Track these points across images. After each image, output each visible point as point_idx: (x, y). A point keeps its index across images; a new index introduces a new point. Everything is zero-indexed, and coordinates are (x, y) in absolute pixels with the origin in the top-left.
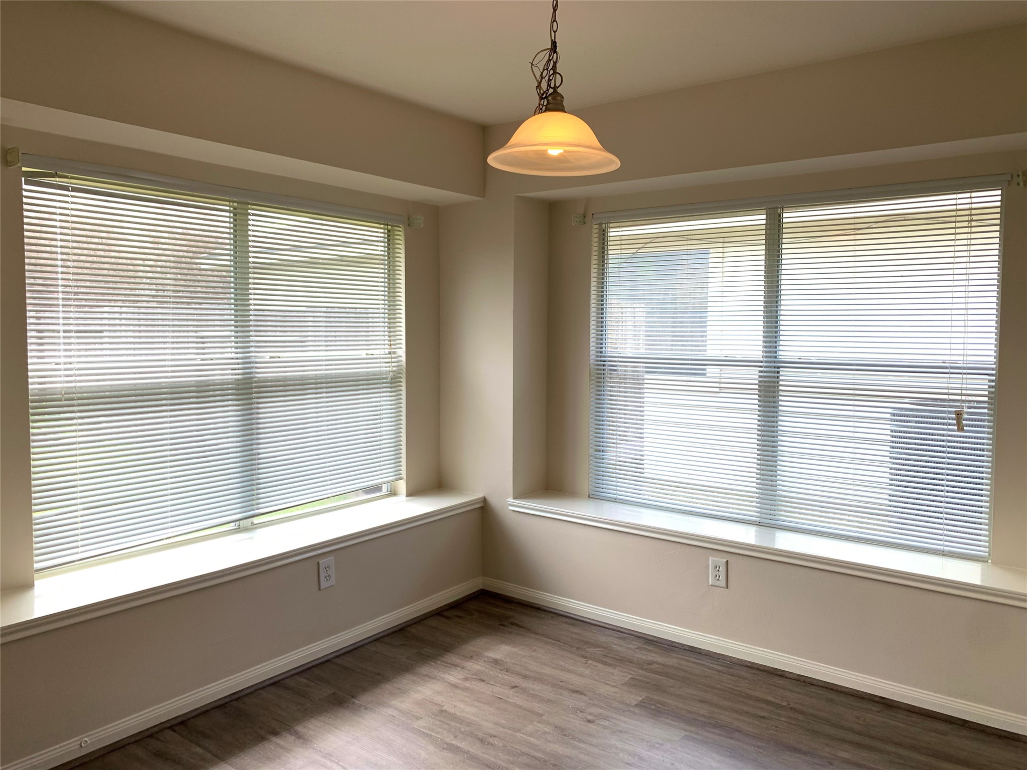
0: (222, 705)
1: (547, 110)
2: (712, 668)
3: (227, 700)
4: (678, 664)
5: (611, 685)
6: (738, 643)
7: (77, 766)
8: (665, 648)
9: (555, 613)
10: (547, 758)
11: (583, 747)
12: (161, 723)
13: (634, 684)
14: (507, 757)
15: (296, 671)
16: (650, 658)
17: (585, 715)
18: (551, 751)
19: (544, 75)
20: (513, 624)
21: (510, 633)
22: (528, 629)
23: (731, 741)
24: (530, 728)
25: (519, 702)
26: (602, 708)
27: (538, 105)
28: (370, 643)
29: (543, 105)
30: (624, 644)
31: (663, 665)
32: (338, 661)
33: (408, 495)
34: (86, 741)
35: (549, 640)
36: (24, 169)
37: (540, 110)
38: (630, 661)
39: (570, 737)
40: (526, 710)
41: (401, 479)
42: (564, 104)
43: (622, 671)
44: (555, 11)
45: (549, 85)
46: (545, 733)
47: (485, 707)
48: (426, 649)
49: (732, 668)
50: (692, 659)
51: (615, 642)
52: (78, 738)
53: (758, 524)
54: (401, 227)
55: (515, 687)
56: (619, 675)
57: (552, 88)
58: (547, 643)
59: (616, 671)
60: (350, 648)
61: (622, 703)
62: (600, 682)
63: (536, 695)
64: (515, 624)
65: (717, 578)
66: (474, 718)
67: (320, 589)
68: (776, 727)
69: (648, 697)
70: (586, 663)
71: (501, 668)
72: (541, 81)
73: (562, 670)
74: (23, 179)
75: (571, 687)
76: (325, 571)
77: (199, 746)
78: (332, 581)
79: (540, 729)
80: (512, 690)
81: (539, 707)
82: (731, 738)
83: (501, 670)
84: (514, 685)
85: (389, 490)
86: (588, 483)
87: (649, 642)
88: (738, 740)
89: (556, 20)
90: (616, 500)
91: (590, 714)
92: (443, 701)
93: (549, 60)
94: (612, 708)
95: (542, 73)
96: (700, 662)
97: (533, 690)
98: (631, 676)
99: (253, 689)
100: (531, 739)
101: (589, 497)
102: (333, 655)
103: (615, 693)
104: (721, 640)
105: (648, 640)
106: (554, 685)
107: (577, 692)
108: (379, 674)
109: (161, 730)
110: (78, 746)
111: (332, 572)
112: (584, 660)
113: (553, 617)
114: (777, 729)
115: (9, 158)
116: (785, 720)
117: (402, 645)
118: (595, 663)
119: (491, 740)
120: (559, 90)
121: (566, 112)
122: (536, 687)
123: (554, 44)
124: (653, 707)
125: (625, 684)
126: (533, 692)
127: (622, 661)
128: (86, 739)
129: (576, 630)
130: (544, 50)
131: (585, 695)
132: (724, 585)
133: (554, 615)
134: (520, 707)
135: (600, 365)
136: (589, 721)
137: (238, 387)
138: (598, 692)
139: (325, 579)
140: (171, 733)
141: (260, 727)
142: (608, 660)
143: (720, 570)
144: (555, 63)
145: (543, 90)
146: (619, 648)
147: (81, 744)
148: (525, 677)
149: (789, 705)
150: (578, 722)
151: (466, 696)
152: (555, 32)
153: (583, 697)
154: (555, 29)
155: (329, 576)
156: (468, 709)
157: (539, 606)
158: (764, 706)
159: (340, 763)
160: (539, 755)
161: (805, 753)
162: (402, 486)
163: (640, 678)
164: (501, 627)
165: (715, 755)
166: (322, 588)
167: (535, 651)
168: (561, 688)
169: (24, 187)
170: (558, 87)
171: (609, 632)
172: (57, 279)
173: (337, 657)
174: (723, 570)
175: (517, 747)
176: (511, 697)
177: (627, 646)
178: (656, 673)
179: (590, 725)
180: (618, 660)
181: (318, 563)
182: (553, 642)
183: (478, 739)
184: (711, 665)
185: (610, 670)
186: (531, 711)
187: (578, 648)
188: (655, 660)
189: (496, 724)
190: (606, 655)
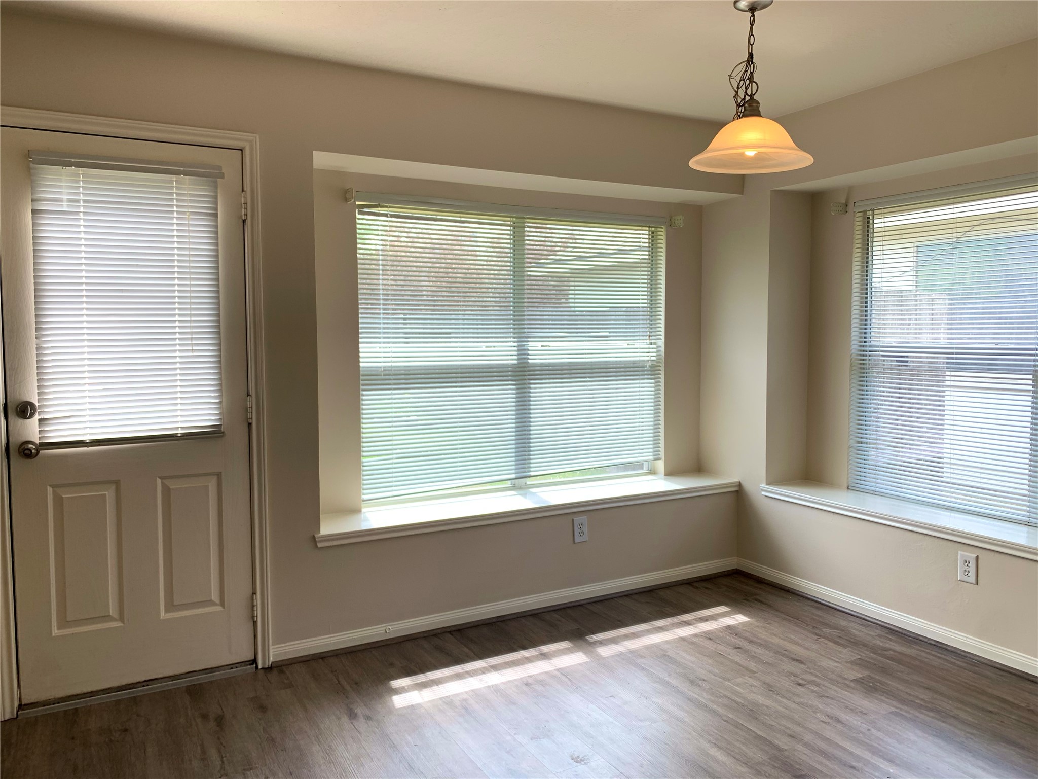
0: (490, 623)
1: (744, 116)
2: (953, 664)
3: (494, 620)
4: (917, 655)
5: (834, 660)
6: (988, 643)
7: (383, 646)
8: (909, 639)
9: (803, 597)
10: (746, 704)
11: (783, 702)
12: (443, 628)
13: (861, 663)
14: (709, 697)
15: (552, 609)
16: (887, 645)
17: (797, 679)
18: (752, 699)
19: (741, 85)
20: (756, 600)
21: (751, 607)
22: (770, 606)
23: (944, 724)
24: (740, 680)
25: (737, 659)
26: (816, 676)
27: (736, 113)
28: (619, 597)
29: (741, 112)
30: (864, 630)
31: (899, 653)
32: (589, 607)
33: (666, 475)
34: (390, 629)
35: (787, 617)
36: (358, 203)
37: (739, 116)
38: (865, 645)
39: (775, 693)
40: (741, 666)
41: (660, 459)
42: (760, 109)
43: (852, 651)
44: (752, 25)
45: (746, 94)
46: (752, 686)
47: (705, 658)
48: (667, 609)
49: (977, 667)
50: (933, 653)
51: (856, 627)
52: (384, 625)
53: (1027, 524)
54: (662, 228)
55: (739, 648)
56: (847, 654)
57: (748, 96)
58: (784, 619)
59: (845, 651)
60: (601, 599)
61: (840, 676)
62: (825, 657)
63: (756, 657)
64: (759, 600)
65: (966, 573)
66: (691, 665)
67: (574, 542)
68: (1001, 722)
69: (869, 676)
70: (817, 640)
71: (731, 632)
72: (738, 90)
73: (790, 642)
74: (357, 211)
75: (793, 656)
76: (579, 527)
77: (468, 648)
78: (586, 537)
79: (748, 682)
80: (736, 650)
81: (755, 666)
82: (944, 722)
83: (731, 633)
84: (738, 646)
85: (650, 469)
86: (848, 474)
87: (893, 632)
88: (951, 725)
89: (753, 34)
90: (876, 493)
91: (803, 679)
92: (668, 649)
93: (746, 71)
94: (828, 678)
95: (739, 84)
96: (943, 656)
97: (755, 652)
98: (859, 657)
99: (515, 616)
100: (736, 688)
101: (848, 488)
102: (585, 602)
103: (837, 667)
104: (971, 639)
105: (893, 630)
106: (776, 652)
107: (797, 660)
108: (620, 621)
109: (443, 633)
110: (384, 631)
111: (585, 529)
112: (816, 637)
113: (799, 600)
114: (1002, 723)
115: (345, 195)
116: (1017, 718)
117: (648, 603)
118: (827, 642)
119: (700, 683)
120: (755, 97)
121: (761, 116)
122: (759, 651)
123: (751, 56)
124: (871, 684)
125: (852, 663)
126: (755, 655)
127: (855, 643)
128: (390, 628)
129: (819, 613)
130: (742, 63)
131: (805, 664)
132: (974, 581)
133: (801, 598)
134: (737, 663)
135: (863, 355)
136: (799, 684)
137: (514, 370)
138: (819, 664)
139: (579, 535)
140: (450, 635)
141: (514, 642)
142: (841, 641)
143: (970, 565)
144: (752, 73)
145: (740, 98)
146: (857, 633)
147: (386, 630)
148: (751, 642)
149: (1028, 707)
150: (788, 683)
151: (690, 648)
152: (752, 45)
153: (802, 666)
154: (752, 43)
155: (583, 532)
156: (688, 657)
157: (787, 589)
158: (998, 703)
159: (568, 676)
160: (739, 700)
161: (1023, 748)
162: (661, 465)
163: (868, 660)
164: (745, 601)
165: (918, 732)
166: (576, 542)
167: (769, 624)
168: (783, 655)
169: (358, 216)
170: (754, 95)
171: (851, 618)
172: (379, 284)
173: (589, 603)
174: (972, 566)
175: (721, 691)
176: (731, 655)
177: (867, 632)
178: (889, 658)
179: (799, 687)
180: (852, 642)
181: (573, 520)
182: (792, 619)
183: (689, 680)
184: (954, 661)
185: (840, 649)
186: (747, 669)
187: (814, 627)
188: (893, 647)
189: (710, 672)
190: (842, 636)
